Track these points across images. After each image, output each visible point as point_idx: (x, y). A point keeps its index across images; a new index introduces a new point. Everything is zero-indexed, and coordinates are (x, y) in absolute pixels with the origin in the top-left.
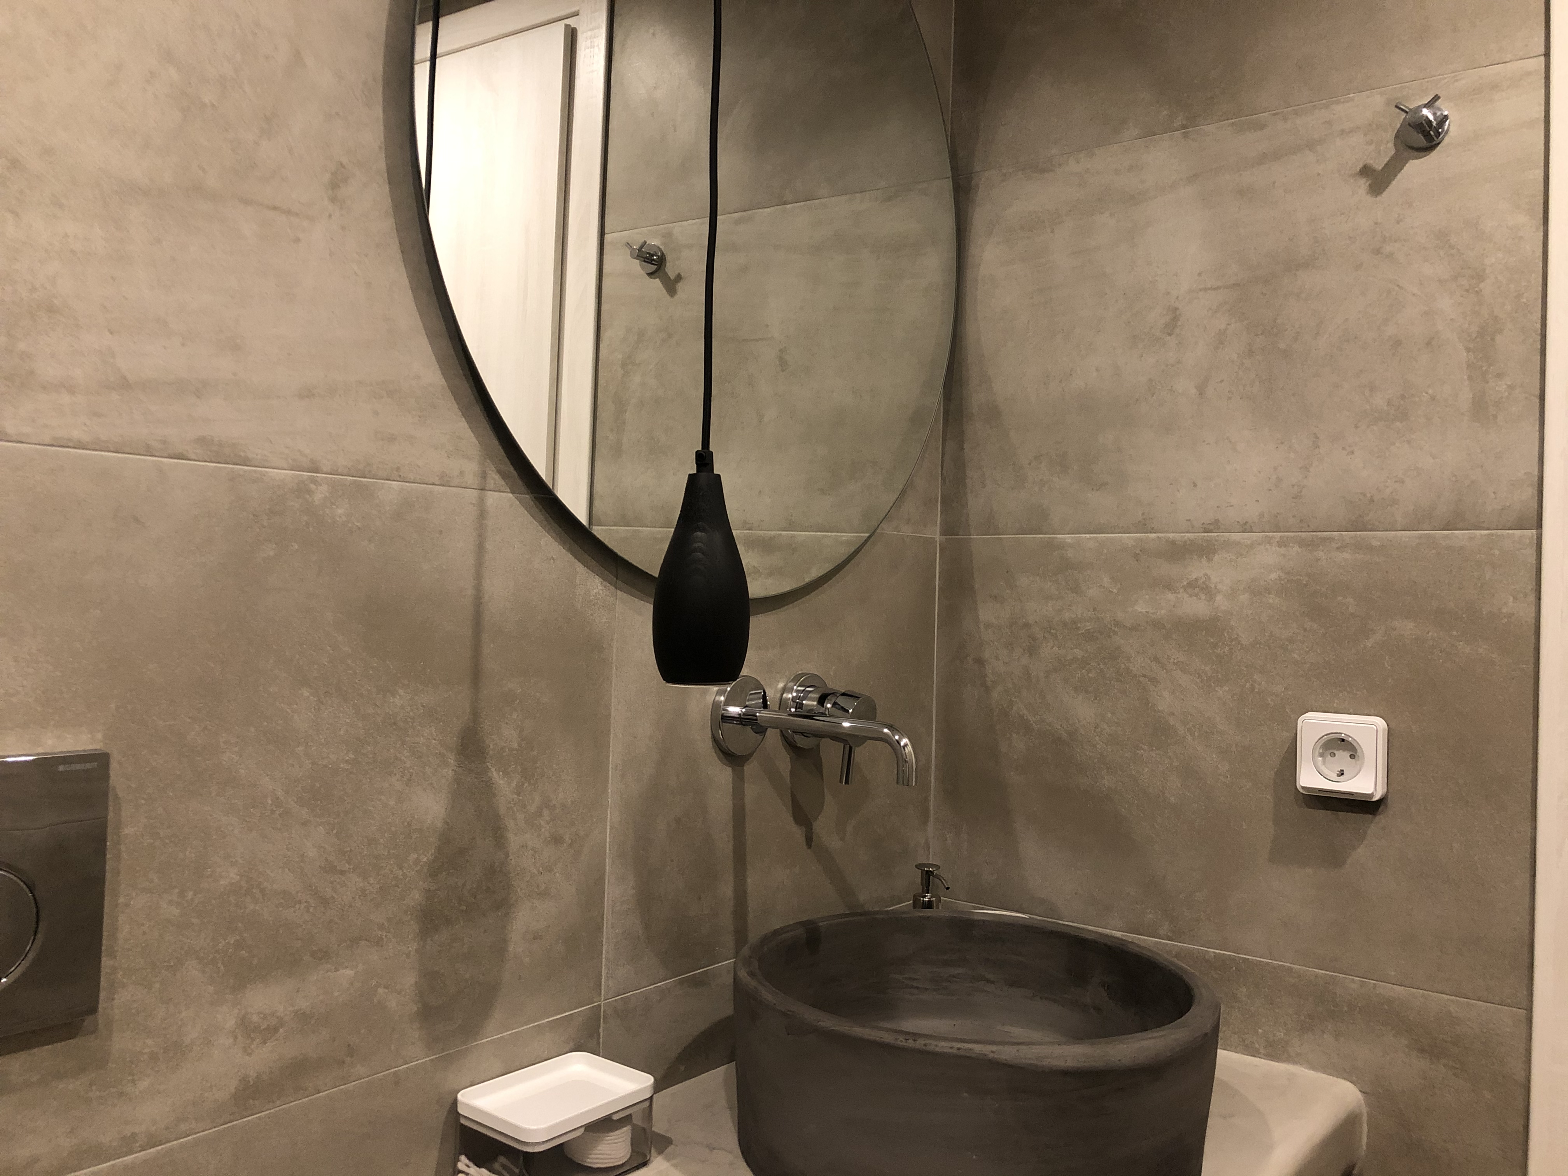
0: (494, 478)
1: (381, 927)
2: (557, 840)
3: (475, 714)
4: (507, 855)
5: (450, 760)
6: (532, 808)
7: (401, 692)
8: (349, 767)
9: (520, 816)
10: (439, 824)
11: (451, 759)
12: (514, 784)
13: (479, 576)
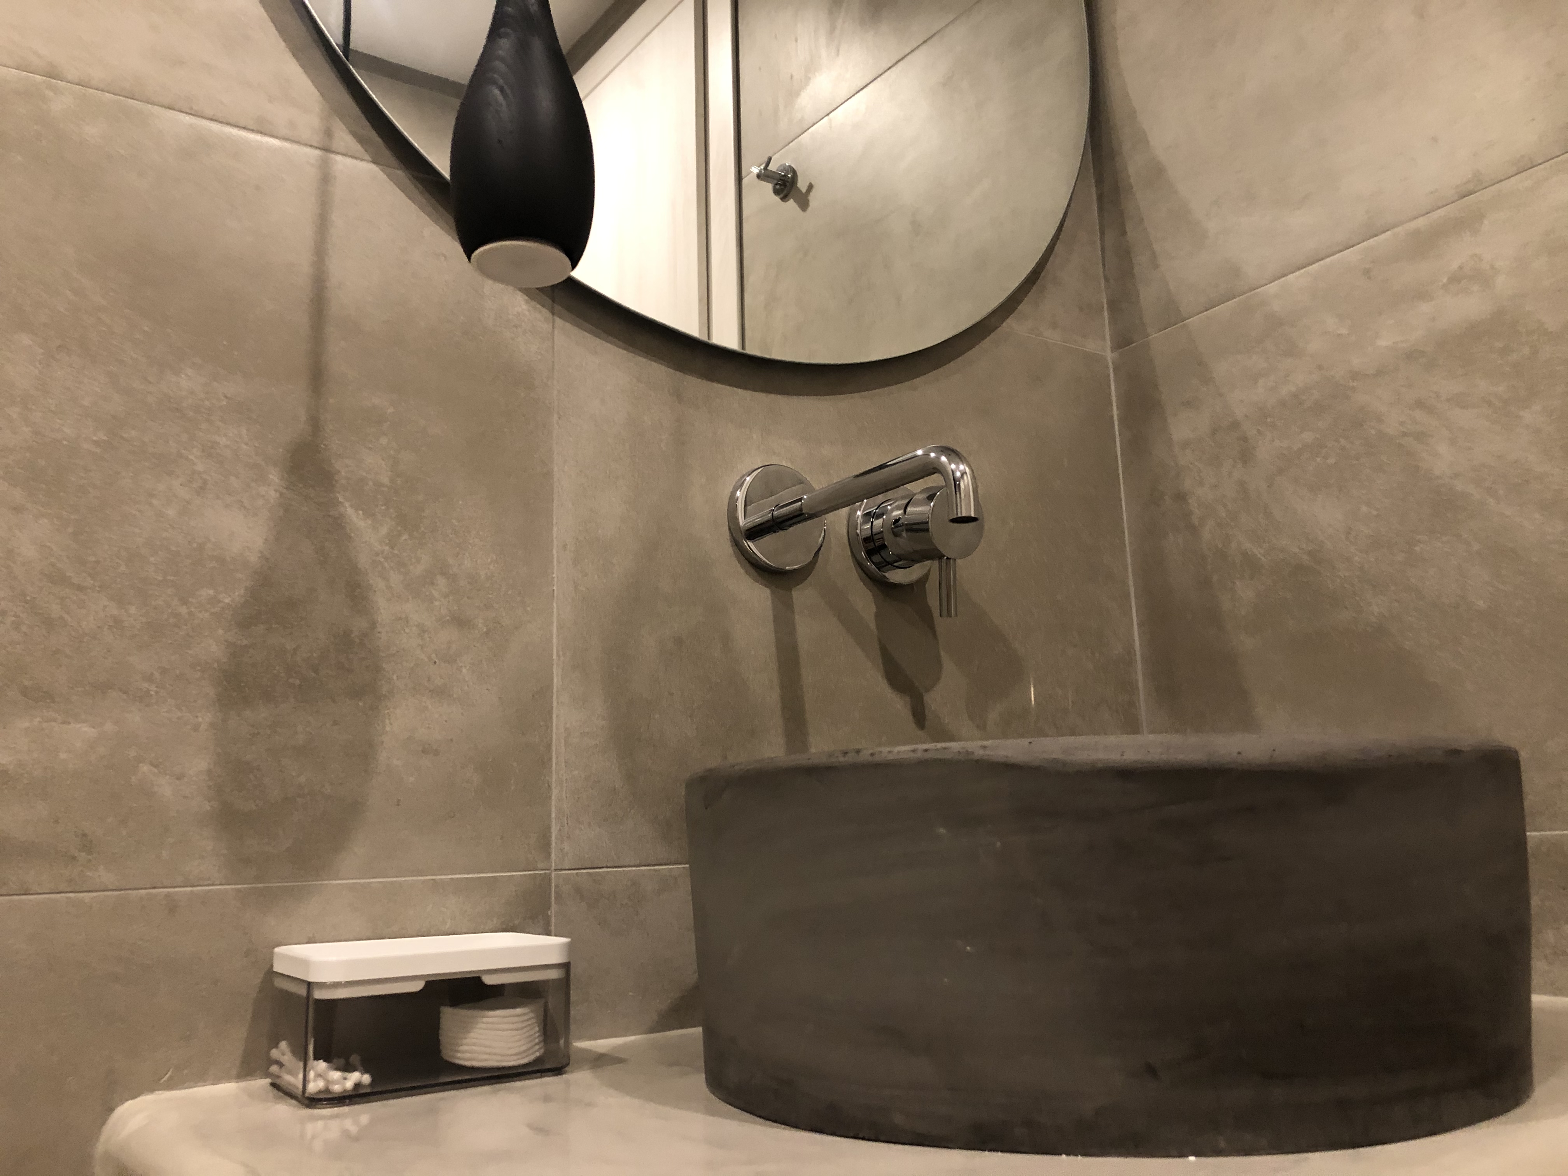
0: (344, 138)
1: (150, 679)
2: (461, 622)
3: (315, 424)
4: (373, 625)
5: (271, 476)
6: (418, 570)
7: (190, 371)
8: (98, 450)
9: (395, 579)
10: (253, 558)
11: (274, 476)
12: (384, 530)
13: (320, 252)
